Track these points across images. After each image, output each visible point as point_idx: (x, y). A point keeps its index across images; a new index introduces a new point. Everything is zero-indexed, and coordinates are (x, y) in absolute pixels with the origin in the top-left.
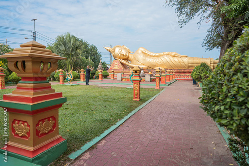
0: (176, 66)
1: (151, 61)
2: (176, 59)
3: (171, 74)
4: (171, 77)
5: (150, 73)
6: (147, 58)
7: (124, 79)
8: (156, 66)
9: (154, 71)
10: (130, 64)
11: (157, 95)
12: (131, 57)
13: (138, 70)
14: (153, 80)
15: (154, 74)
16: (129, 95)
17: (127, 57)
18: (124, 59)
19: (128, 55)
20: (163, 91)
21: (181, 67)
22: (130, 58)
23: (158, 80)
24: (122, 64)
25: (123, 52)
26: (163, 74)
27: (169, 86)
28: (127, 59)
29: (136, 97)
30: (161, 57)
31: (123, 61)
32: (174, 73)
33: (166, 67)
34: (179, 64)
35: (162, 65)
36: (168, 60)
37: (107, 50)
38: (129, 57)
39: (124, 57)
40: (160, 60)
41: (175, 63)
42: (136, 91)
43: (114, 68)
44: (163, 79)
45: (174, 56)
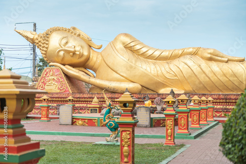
0: (215, 86)
1: (151, 70)
2: (215, 67)
3: (203, 106)
4: (203, 116)
5: (148, 103)
6: (139, 64)
7: (80, 122)
8: (164, 85)
9: (158, 99)
10: (93, 80)
11: (169, 159)
12: (95, 59)
13: (130, 102)
14: (155, 124)
15: (159, 108)
16: (105, 158)
17: (82, 59)
18: (74, 66)
19: (86, 53)
20: (182, 149)
21: (228, 89)
22: (91, 63)
23: (170, 123)
24: (68, 77)
25: (74, 45)
26: (182, 108)
27: (198, 139)
28: (84, 65)
29: (126, 160)
30: (176, 62)
31: (73, 72)
32: (210, 105)
33: (189, 88)
34: (223, 79)
35: (178, 82)
36: (196, 69)
37: (27, 38)
38: (88, 59)
39: (76, 60)
40: (174, 69)
41: (214, 79)
42: (126, 148)
43: (47, 89)
44: (183, 122)
45: (210, 59)
